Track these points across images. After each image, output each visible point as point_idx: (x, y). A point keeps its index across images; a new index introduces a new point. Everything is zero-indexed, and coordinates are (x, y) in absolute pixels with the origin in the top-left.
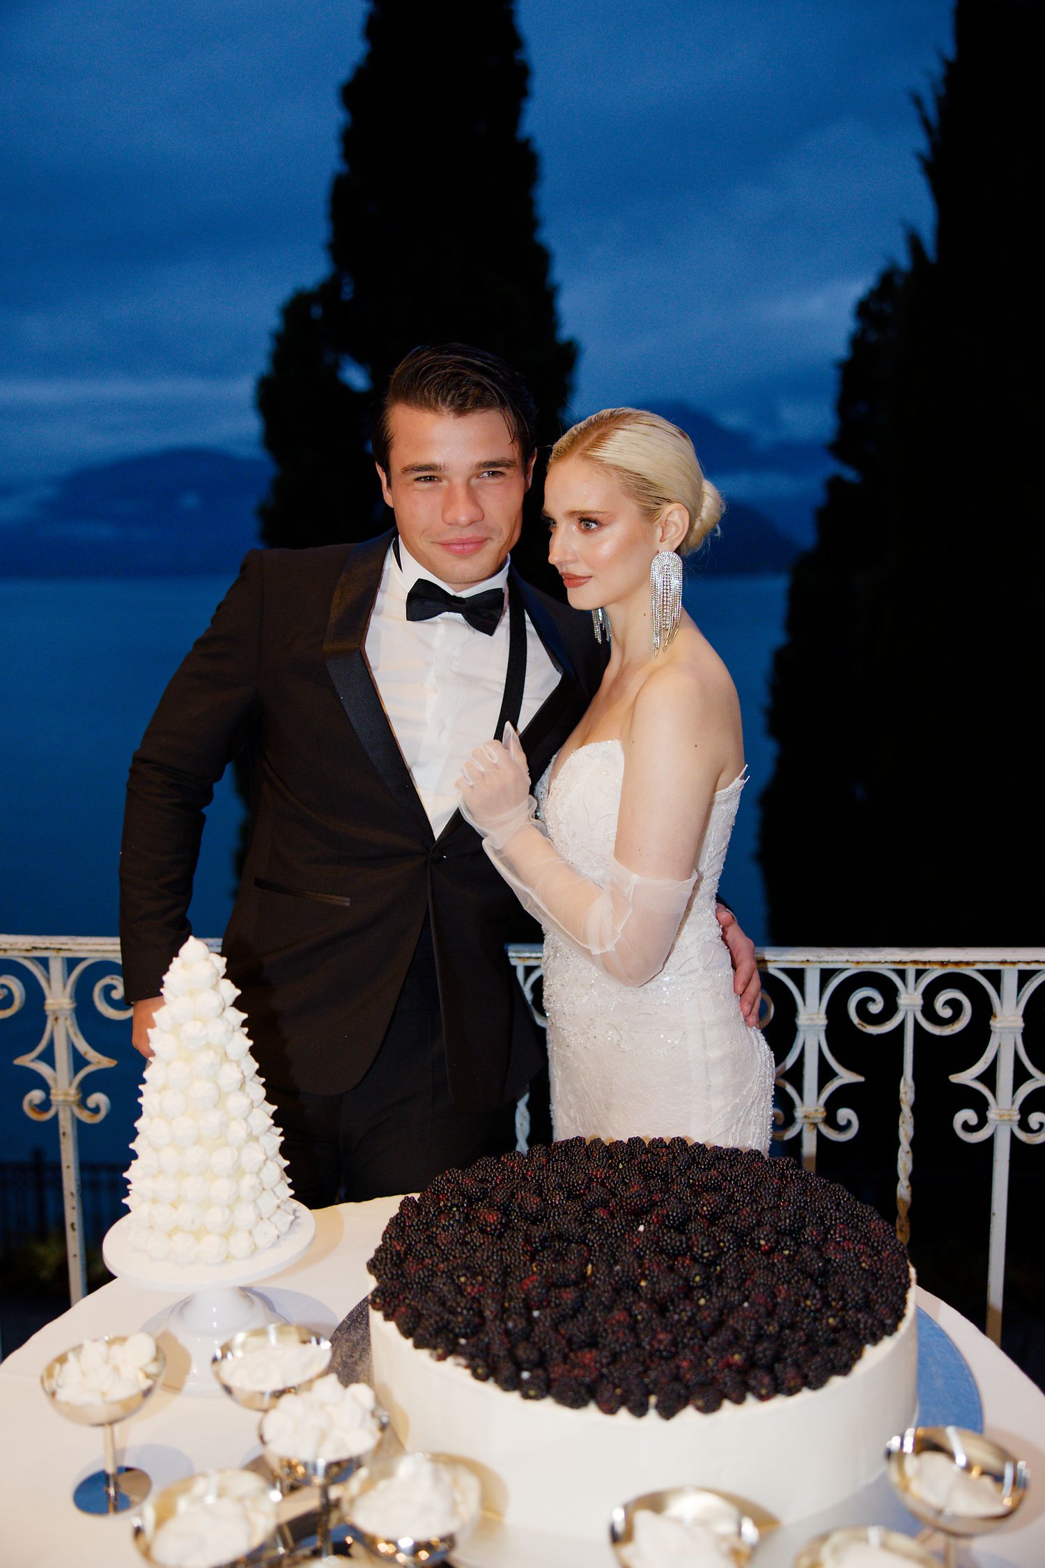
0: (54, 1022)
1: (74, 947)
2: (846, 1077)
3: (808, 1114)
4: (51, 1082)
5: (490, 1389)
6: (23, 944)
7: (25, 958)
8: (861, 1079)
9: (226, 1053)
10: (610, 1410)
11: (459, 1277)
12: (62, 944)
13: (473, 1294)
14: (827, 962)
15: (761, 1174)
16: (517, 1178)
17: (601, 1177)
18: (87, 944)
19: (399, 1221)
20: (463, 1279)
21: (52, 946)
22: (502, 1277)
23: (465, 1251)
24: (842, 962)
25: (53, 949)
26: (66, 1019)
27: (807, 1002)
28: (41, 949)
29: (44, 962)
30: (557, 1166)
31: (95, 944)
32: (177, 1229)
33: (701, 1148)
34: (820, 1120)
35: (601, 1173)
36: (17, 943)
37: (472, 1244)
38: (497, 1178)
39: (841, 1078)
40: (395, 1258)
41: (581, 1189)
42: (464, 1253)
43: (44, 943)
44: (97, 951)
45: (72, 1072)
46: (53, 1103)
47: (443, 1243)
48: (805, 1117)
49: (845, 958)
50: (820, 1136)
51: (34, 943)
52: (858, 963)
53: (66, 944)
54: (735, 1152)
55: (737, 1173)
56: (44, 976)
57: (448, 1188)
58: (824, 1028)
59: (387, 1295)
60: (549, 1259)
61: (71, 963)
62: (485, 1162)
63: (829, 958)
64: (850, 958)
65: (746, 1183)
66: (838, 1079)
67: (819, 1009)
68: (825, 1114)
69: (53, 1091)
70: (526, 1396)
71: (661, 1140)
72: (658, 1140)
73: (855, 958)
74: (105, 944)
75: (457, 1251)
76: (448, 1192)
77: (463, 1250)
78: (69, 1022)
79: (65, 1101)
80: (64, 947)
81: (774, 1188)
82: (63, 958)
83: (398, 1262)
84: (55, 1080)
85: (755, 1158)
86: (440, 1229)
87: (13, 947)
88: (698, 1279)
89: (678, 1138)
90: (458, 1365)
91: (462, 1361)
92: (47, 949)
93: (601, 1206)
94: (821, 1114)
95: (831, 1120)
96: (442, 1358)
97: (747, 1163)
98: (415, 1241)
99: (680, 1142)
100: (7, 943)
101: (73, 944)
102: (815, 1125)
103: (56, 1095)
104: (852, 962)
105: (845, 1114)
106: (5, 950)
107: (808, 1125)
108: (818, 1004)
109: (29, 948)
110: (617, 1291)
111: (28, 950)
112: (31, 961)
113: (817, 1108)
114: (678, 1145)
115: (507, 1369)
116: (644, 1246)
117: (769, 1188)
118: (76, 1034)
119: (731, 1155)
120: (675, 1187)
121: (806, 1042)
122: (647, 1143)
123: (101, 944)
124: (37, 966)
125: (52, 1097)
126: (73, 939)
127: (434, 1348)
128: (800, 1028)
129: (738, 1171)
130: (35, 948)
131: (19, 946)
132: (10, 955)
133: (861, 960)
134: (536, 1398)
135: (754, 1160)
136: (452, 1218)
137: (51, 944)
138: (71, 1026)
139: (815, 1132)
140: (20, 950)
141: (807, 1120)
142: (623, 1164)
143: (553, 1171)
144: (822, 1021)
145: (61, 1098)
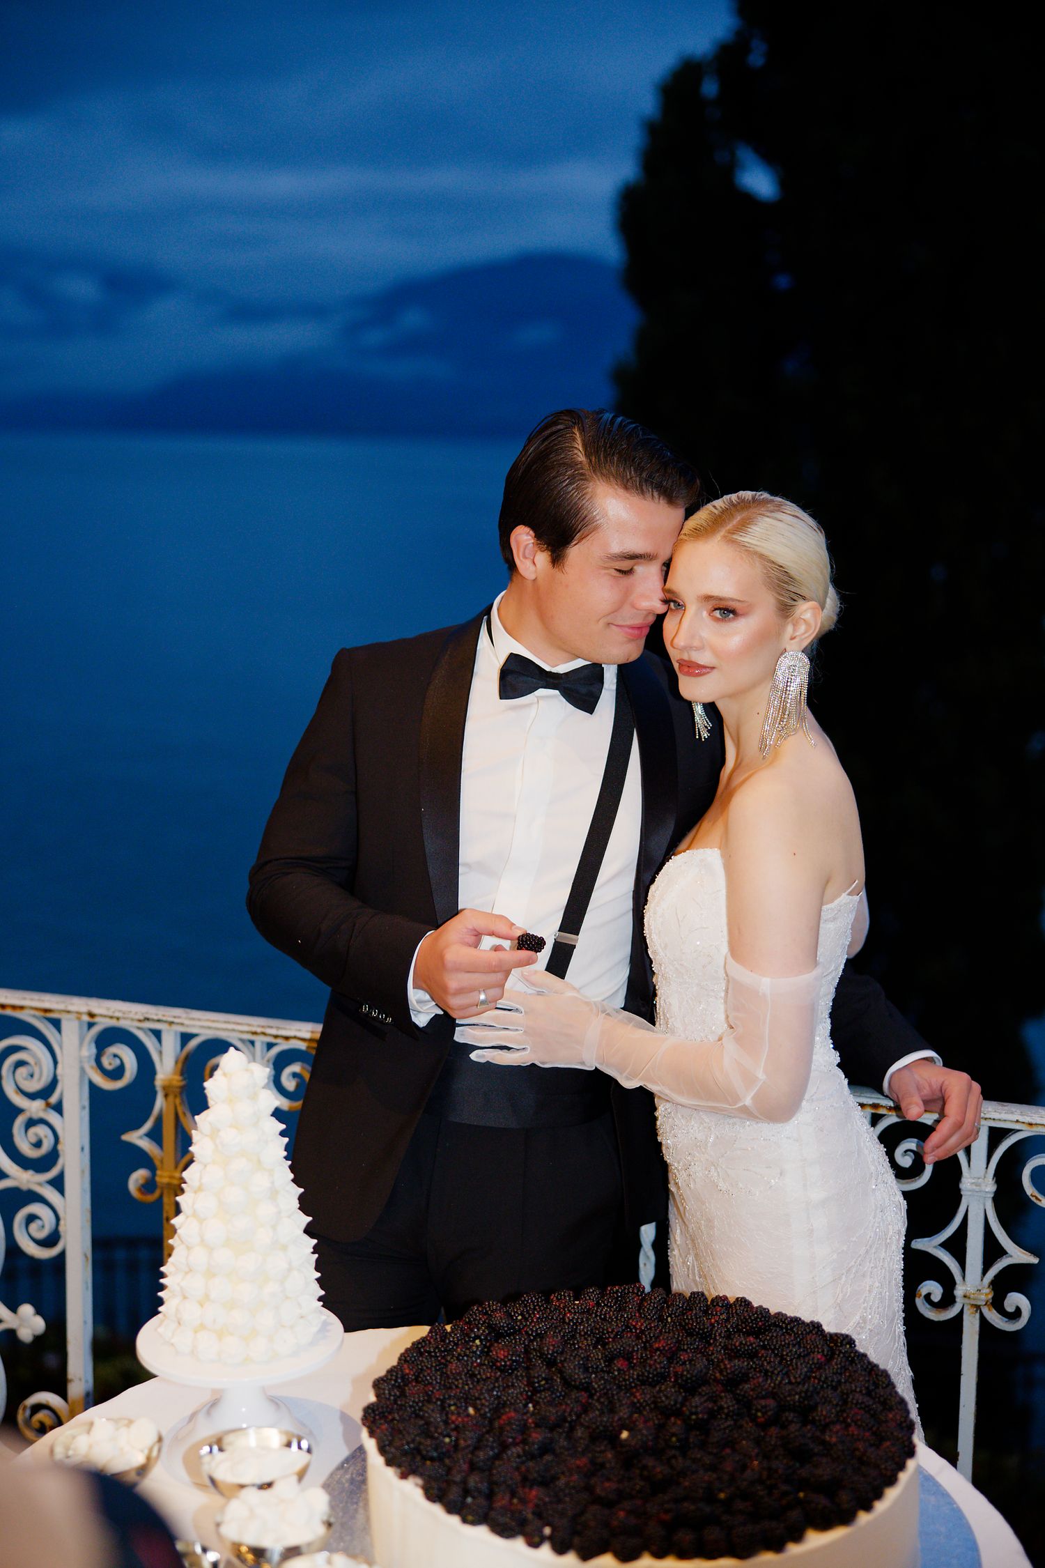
0: (164, 1099)
1: (186, 1022)
2: (1017, 1255)
3: (968, 1294)
4: (157, 1163)
5: (437, 1510)
6: (136, 1013)
7: (139, 1028)
8: (1035, 1260)
9: (259, 1161)
10: (534, 1544)
11: (450, 1405)
12: (175, 1017)
13: (457, 1423)
14: (994, 1119)
15: (810, 1348)
16: (557, 1319)
17: (640, 1329)
18: (199, 1020)
19: (420, 1346)
20: (453, 1408)
21: (164, 1019)
22: (492, 1412)
23: (469, 1382)
24: (1012, 1121)
25: (165, 1022)
26: (176, 1096)
27: (971, 1163)
28: (153, 1020)
29: (157, 1034)
30: (601, 1312)
31: (208, 1020)
32: (202, 1327)
33: (763, 1312)
34: (984, 1303)
35: (642, 1325)
36: (130, 1012)
37: (479, 1377)
38: (535, 1316)
39: (1011, 1256)
40: (399, 1381)
41: (610, 1337)
42: (467, 1384)
43: (157, 1015)
44: (209, 1028)
45: (179, 1154)
46: (158, 1184)
47: (451, 1373)
48: (965, 1296)
49: (1015, 1118)
50: (984, 1322)
51: (147, 1013)
52: (1031, 1124)
53: (179, 1017)
54: (797, 1320)
55: (783, 1343)
56: (156, 1049)
57: (480, 1319)
58: (992, 1196)
59: (377, 1412)
60: (545, 1401)
61: (186, 1038)
62: (532, 1298)
63: (996, 1116)
64: (1021, 1119)
65: (787, 1355)
66: (1007, 1257)
67: (986, 1172)
68: (990, 1296)
69: (158, 1172)
70: (465, 1521)
71: (725, 1298)
72: (721, 1297)
73: (1028, 1119)
74: (217, 1021)
75: (460, 1381)
76: (479, 1323)
77: (467, 1381)
78: (178, 1101)
79: (169, 1185)
80: (176, 1020)
81: (813, 1363)
82: (176, 1032)
83: (402, 1384)
84: (162, 1162)
85: (813, 1330)
86: (455, 1358)
87: (126, 1016)
88: (674, 1439)
89: (742, 1298)
90: (417, 1485)
91: (419, 1481)
92: (159, 1021)
93: (623, 1357)
94: (987, 1294)
95: (997, 1304)
96: (404, 1476)
97: (802, 1334)
98: (427, 1368)
99: (744, 1303)
100: (120, 1011)
101: (186, 1018)
102: (978, 1307)
103: (161, 1176)
104: (1023, 1123)
105: (1016, 1300)
106: (118, 1019)
107: (969, 1306)
108: (986, 1166)
109: (142, 1018)
110: (594, 1438)
111: (140, 1021)
112: (145, 1032)
113: (980, 1288)
114: (740, 1305)
115: (454, 1493)
116: (645, 1401)
117: (808, 1363)
118: (184, 1114)
119: (789, 1323)
120: (711, 1349)
121: (969, 1209)
122: (710, 1300)
123: (214, 1021)
124: (149, 1036)
125: (157, 1179)
126: (187, 1013)
127: (399, 1466)
128: (962, 1193)
129: (784, 1341)
130: (147, 1019)
131: (132, 1016)
132: (123, 1024)
133: (1034, 1122)
134: (473, 1523)
135: (811, 1332)
136: (468, 1349)
137: (164, 1016)
138: (180, 1104)
139: (978, 1315)
140: (132, 1020)
141: (966, 1301)
142: (672, 1318)
143: (596, 1316)
144: (990, 1187)
145: (165, 1180)
